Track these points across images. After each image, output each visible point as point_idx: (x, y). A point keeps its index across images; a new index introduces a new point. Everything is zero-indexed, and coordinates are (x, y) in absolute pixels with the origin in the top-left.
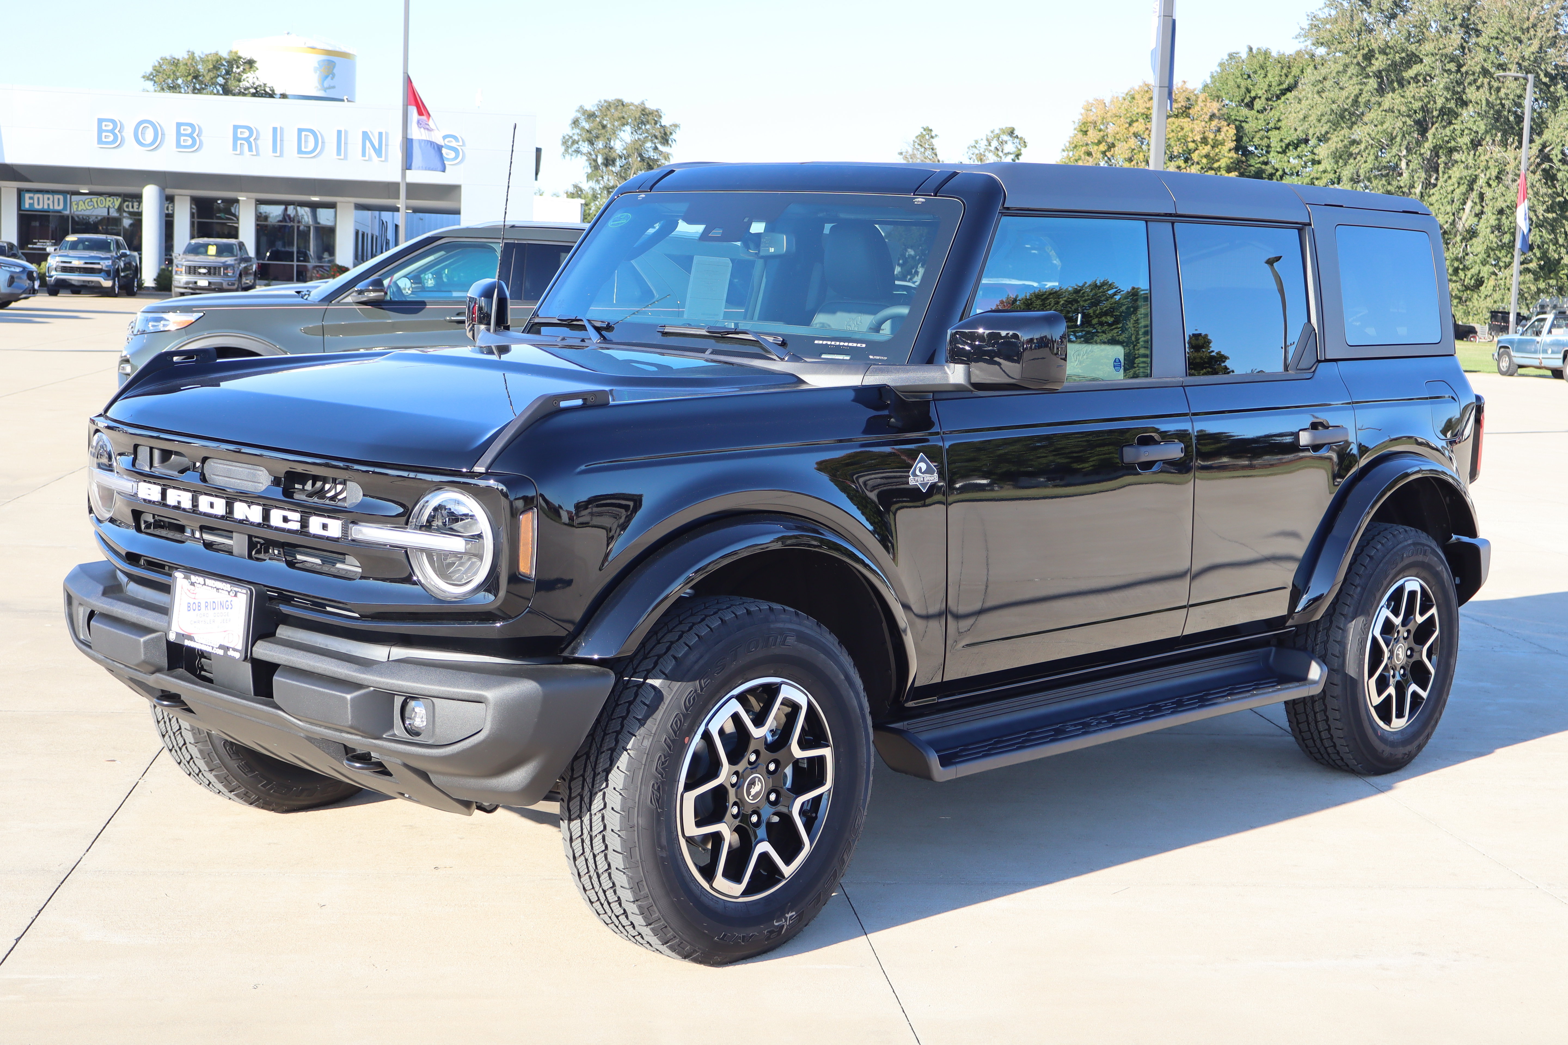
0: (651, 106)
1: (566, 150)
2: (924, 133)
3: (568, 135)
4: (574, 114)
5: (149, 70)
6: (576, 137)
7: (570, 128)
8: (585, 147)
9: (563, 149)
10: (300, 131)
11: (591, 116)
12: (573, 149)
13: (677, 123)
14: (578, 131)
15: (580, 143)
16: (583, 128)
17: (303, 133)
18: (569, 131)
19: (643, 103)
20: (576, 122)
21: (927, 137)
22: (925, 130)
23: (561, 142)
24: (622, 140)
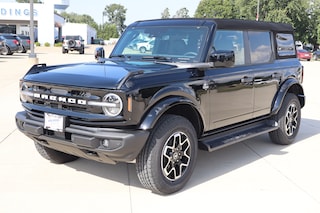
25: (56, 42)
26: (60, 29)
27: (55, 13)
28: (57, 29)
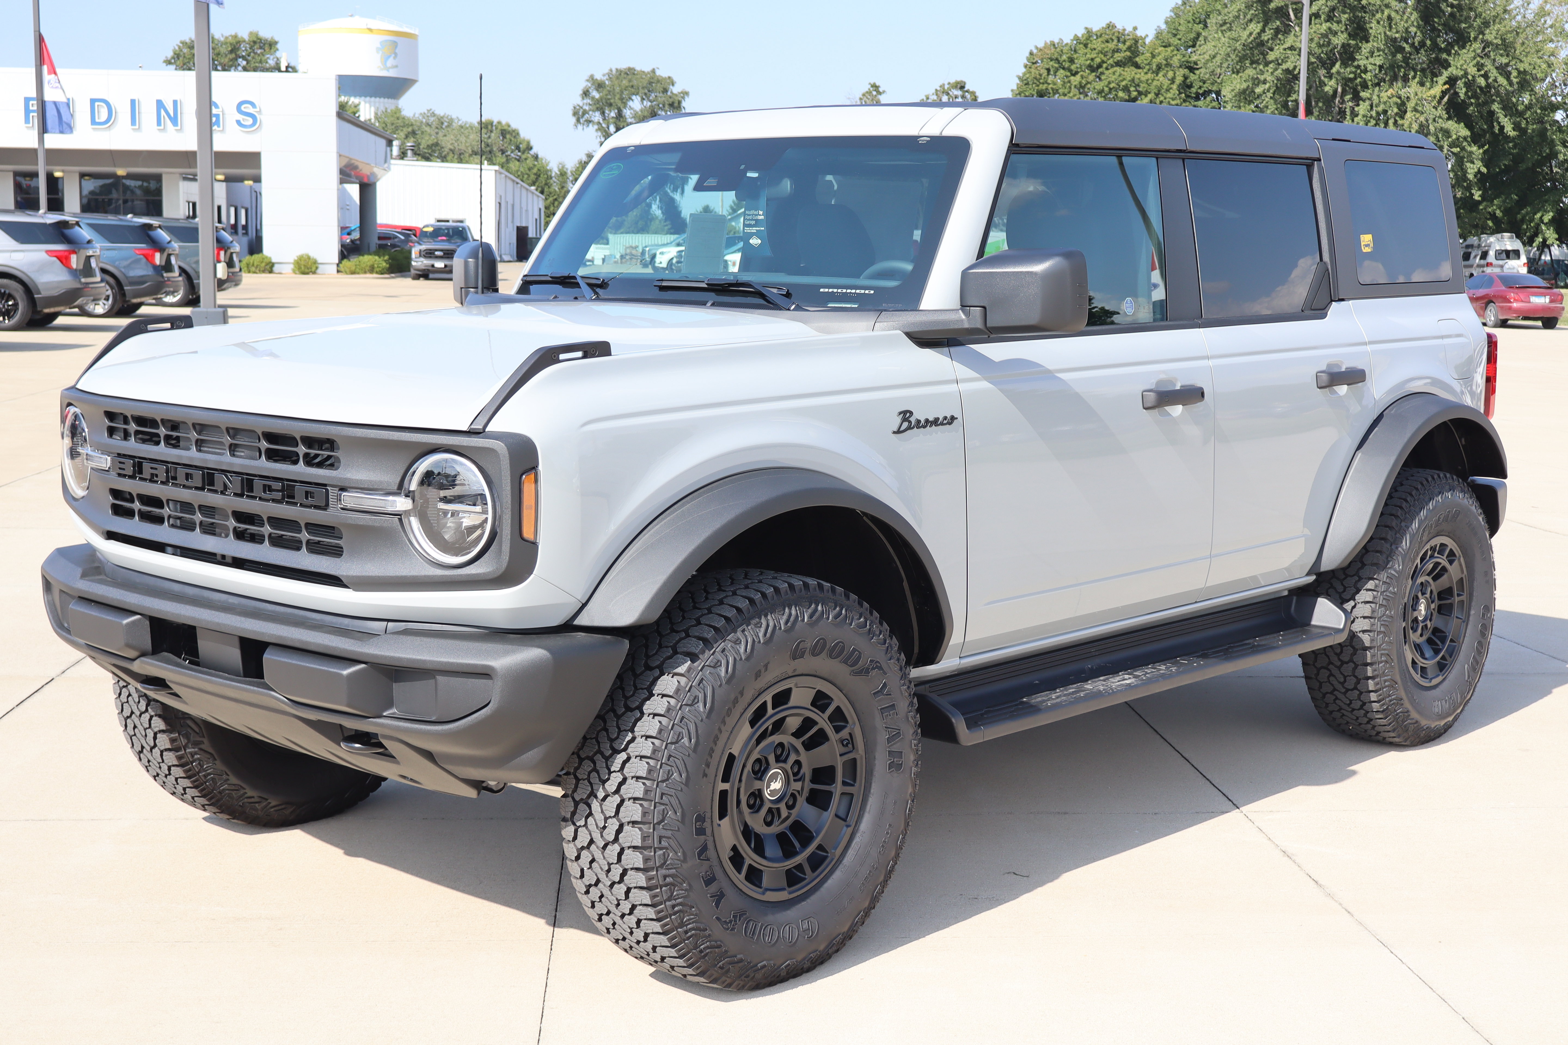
0: (662, 73)
1: (578, 121)
2: (871, 89)
3: (579, 105)
4: (583, 84)
5: (170, 54)
6: (587, 108)
7: (580, 98)
8: (597, 117)
9: (574, 120)
10: (93, 101)
11: (600, 86)
12: (584, 119)
13: (687, 90)
14: (589, 101)
15: (591, 113)
16: (593, 98)
17: (97, 104)
18: (578, 100)
19: (653, 71)
20: (586, 94)
21: (874, 93)
22: (872, 86)
23: (571, 113)
24: (631, 108)
25: (348, 251)
26: (367, 189)
27: (345, 114)
28: (354, 190)
